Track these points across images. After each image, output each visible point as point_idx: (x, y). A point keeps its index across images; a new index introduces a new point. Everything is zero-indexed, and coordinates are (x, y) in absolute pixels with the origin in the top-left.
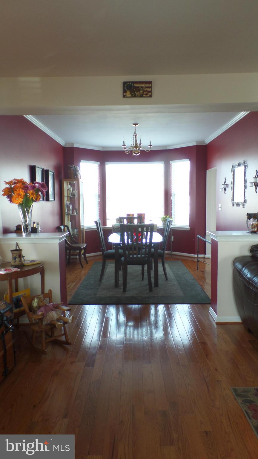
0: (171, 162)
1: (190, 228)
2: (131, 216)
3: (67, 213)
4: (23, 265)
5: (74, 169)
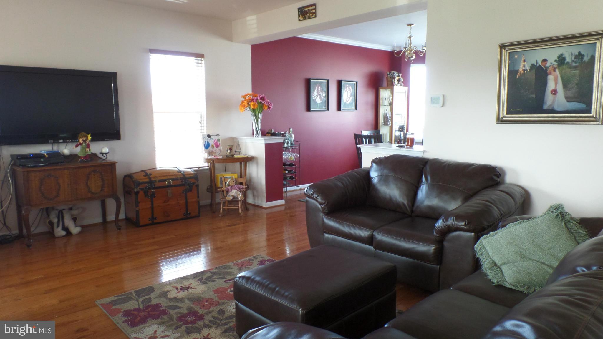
3: (386, 124)
4: (233, 156)
5: (392, 76)
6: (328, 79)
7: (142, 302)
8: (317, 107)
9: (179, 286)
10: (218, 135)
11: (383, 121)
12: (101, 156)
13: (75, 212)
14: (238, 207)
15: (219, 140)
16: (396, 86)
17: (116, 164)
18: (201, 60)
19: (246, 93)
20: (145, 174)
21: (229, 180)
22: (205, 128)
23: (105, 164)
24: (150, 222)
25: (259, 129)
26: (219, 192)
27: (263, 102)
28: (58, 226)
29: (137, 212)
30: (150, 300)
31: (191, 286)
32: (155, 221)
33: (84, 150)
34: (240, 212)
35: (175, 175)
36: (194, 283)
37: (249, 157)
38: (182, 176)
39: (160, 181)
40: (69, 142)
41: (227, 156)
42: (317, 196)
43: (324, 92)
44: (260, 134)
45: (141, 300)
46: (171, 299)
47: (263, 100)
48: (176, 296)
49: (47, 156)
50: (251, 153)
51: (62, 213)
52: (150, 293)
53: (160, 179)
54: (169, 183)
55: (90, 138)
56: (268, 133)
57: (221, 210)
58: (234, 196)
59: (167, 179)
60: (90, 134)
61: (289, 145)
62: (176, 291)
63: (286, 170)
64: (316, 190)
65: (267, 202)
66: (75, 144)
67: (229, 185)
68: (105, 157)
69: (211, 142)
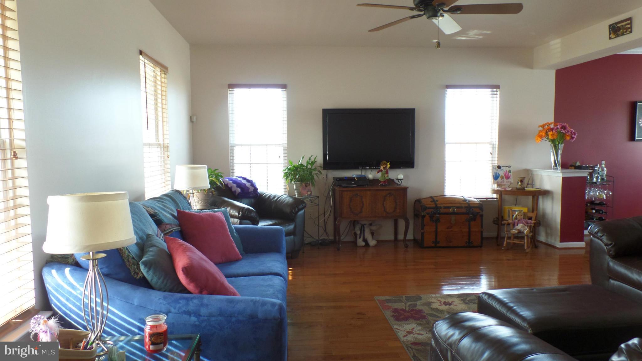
4: (524, 188)
7: (409, 306)
9: (443, 300)
10: (509, 166)
12: (396, 181)
13: (374, 228)
14: (523, 243)
15: (510, 171)
17: (408, 189)
18: (497, 91)
19: (545, 122)
20: (432, 200)
21: (517, 213)
22: (496, 159)
23: (400, 188)
24: (433, 245)
25: (558, 161)
26: (504, 225)
27: (564, 132)
28: (360, 237)
29: (423, 234)
30: (416, 305)
31: (454, 303)
32: (438, 245)
33: (384, 176)
34: (526, 247)
35: (459, 203)
36: (457, 301)
37: (542, 190)
38: (467, 205)
39: (445, 208)
40: (373, 169)
41: (517, 188)
42: (601, 235)
44: (559, 167)
45: (409, 303)
46: (433, 309)
47: (564, 129)
48: (438, 308)
49: (356, 179)
50: (547, 186)
51: (364, 227)
52: (417, 301)
53: (446, 205)
54: (453, 210)
55: (389, 166)
56: (571, 166)
57: (505, 243)
58: (520, 230)
59: (451, 207)
60: (389, 163)
61: (599, 180)
62: (439, 304)
63: (593, 209)
64: (602, 228)
65: (561, 241)
66: (378, 170)
67: (516, 218)
68: (400, 182)
69: (501, 173)
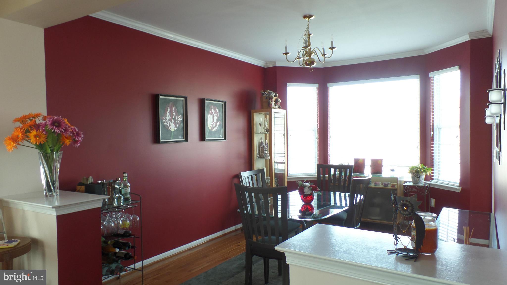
0: (431, 75)
1: (461, 188)
2: (361, 161)
3: (261, 156)
5: (267, 96)
6: (186, 96)
8: (171, 137)
11: (258, 153)
16: (274, 108)
25: (53, 181)
27: (58, 131)
43: (181, 114)
44: (56, 193)
56: (79, 185)
61: (122, 202)
